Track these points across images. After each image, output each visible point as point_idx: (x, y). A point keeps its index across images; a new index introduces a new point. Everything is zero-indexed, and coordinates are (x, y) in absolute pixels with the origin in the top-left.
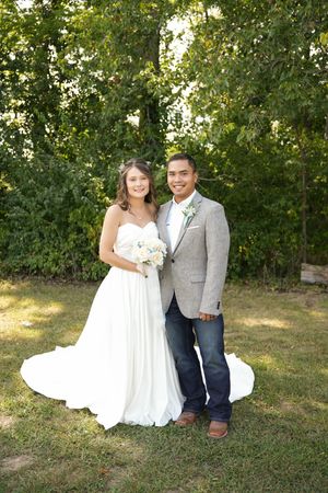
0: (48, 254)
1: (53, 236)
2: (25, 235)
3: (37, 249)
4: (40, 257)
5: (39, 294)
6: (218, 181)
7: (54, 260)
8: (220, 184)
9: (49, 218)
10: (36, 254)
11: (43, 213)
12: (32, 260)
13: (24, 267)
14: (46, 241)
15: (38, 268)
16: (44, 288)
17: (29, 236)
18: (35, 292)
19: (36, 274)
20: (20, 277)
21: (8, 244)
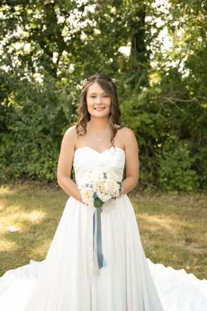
0: (44, 162)
1: (49, 147)
2: (26, 145)
3: (35, 158)
4: (37, 164)
5: (33, 197)
6: (193, 102)
7: (49, 168)
8: (195, 104)
9: (45, 131)
10: (34, 162)
11: (40, 128)
12: (30, 168)
13: (24, 173)
14: (43, 151)
15: (35, 175)
16: (38, 192)
17: (30, 146)
18: (30, 195)
19: (34, 179)
20: (20, 182)
21: (12, 152)
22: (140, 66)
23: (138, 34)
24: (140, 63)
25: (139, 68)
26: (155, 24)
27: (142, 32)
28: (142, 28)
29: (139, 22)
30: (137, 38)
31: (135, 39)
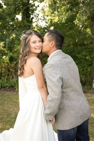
22: (28, 25)
23: (27, 9)
24: (29, 24)
25: (28, 26)
26: (34, 4)
27: (28, 8)
28: (28, 6)
29: (27, 3)
30: (26, 11)
31: (25, 11)
